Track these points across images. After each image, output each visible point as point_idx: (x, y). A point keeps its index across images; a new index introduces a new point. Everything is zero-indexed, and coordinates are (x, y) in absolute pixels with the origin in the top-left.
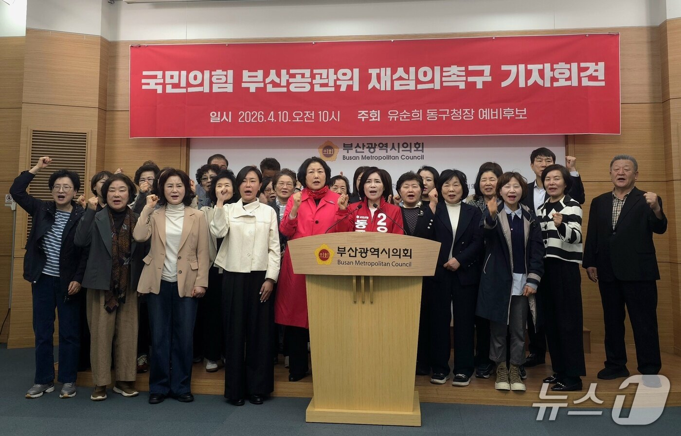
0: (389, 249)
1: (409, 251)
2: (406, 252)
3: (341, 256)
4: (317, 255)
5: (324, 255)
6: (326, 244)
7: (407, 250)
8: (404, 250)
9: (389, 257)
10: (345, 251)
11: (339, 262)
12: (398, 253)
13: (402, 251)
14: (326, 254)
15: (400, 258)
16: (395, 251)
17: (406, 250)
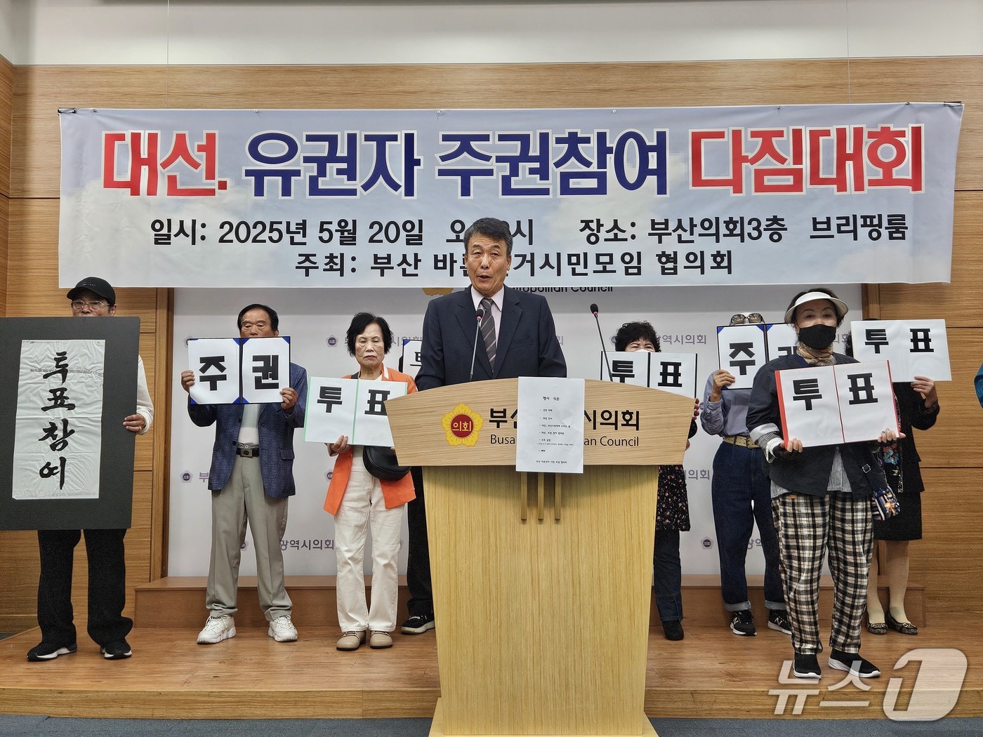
0: (595, 412)
1: (634, 416)
2: (627, 417)
3: (498, 427)
4: (448, 428)
5: (462, 426)
6: (466, 404)
7: (631, 414)
8: (624, 414)
9: (595, 428)
10: (504, 416)
11: (494, 439)
12: (613, 420)
13: (620, 416)
14: (465, 424)
15: (616, 429)
16: (607, 416)
17: (627, 412)
